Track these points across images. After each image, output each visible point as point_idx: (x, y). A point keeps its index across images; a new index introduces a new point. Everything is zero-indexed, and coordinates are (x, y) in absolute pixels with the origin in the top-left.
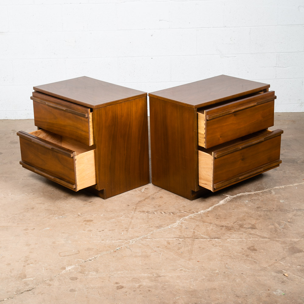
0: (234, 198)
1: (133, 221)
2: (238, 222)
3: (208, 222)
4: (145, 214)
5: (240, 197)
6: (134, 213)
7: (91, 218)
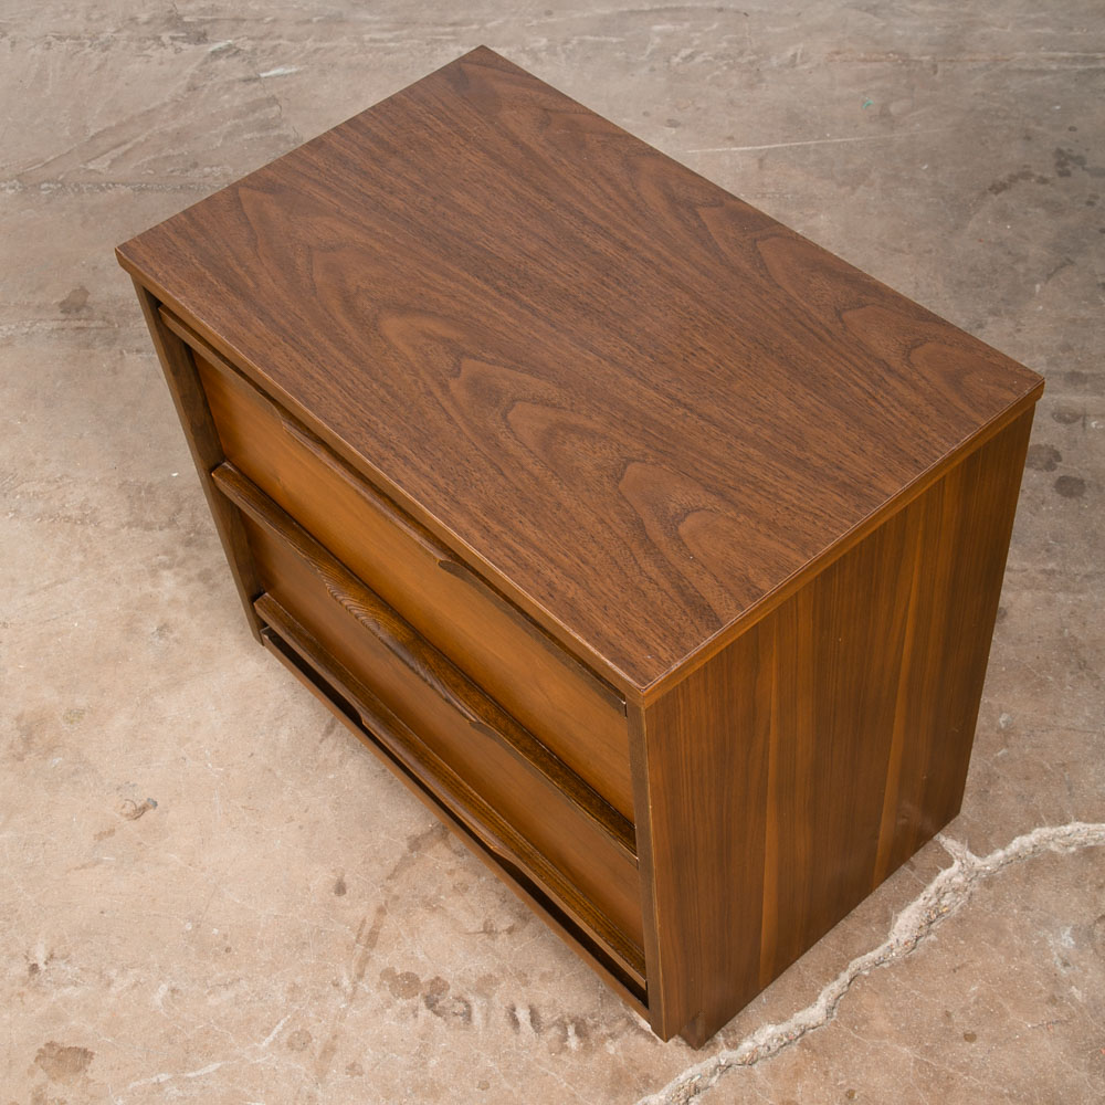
0: (989, 882)
4: (416, 1014)
5: (1027, 880)
6: (349, 990)
7: (89, 1028)
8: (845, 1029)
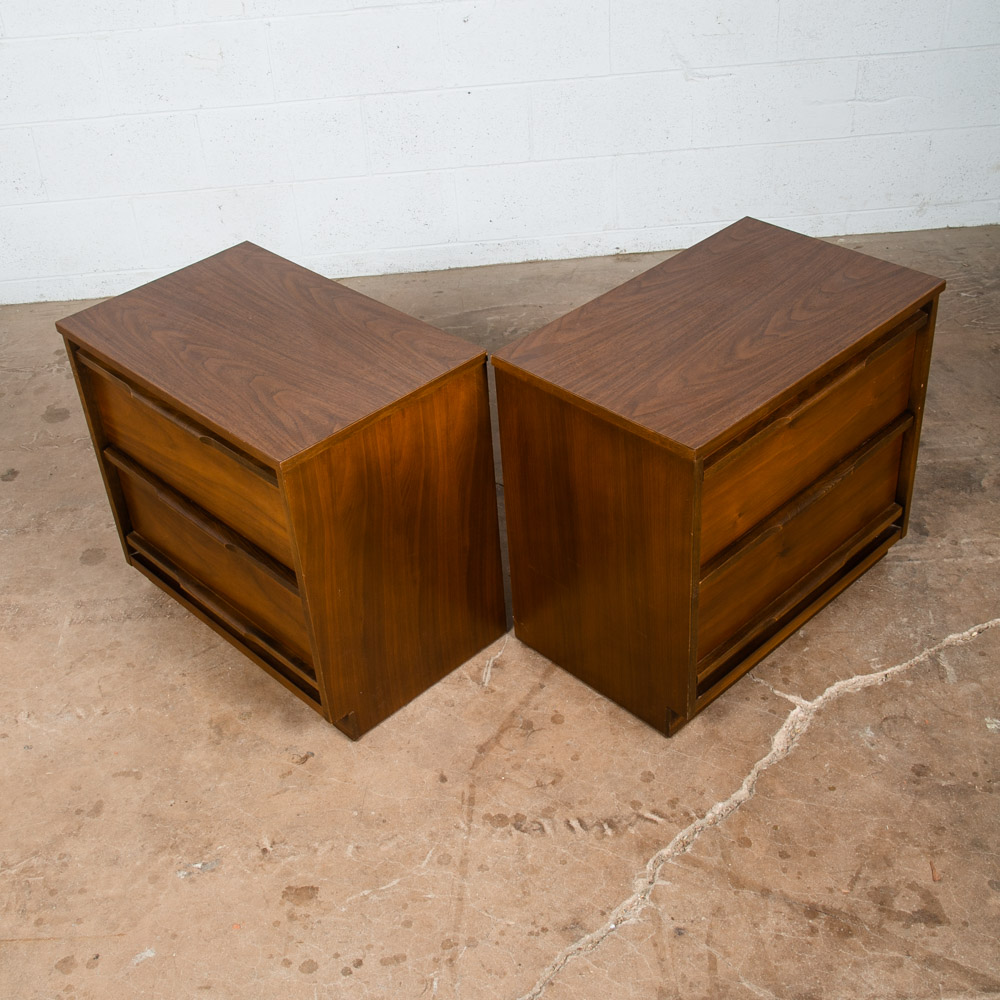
0: (818, 713)
1: (468, 889)
2: (866, 880)
3: (752, 886)
4: (511, 834)
5: (839, 708)
6: (466, 829)
7: (311, 875)
8: (762, 797)
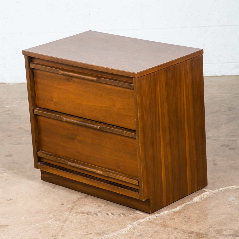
0: (215, 193)
1: (65, 226)
2: (215, 228)
3: (171, 227)
4: (85, 215)
5: (224, 192)
6: (68, 214)
7: (7, 223)
8: (184, 210)
